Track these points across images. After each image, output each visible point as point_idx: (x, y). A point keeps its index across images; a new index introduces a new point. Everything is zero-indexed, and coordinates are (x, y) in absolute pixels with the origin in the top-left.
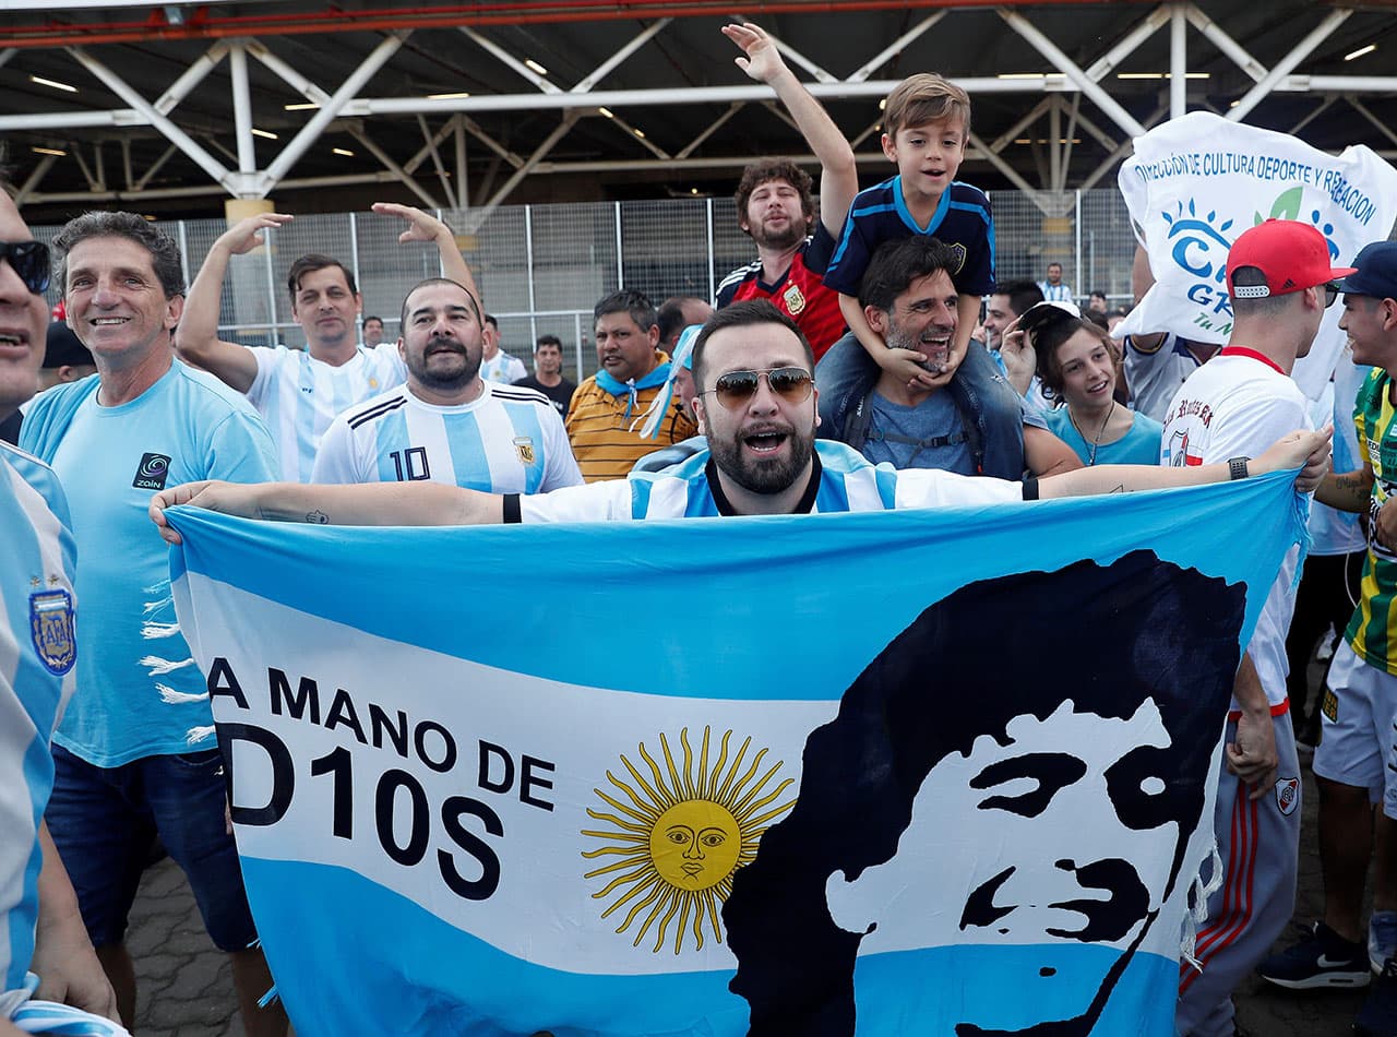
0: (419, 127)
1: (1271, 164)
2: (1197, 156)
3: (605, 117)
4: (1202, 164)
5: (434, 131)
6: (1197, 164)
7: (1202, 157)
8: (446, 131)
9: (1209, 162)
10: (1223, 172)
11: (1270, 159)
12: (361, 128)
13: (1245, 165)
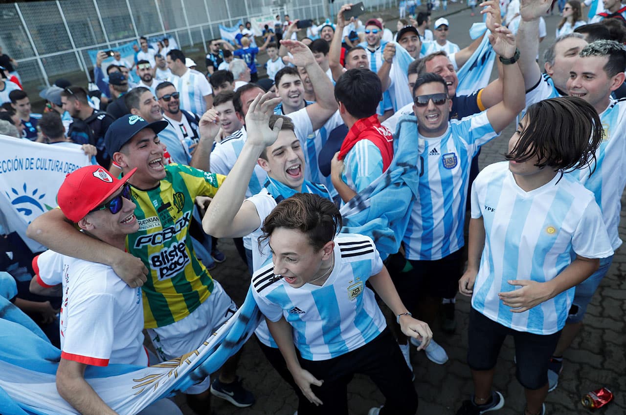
1: (71, 166)
2: (32, 159)
4: (35, 164)
6: (32, 163)
7: (36, 159)
9: (39, 163)
10: (46, 169)
11: (71, 164)
13: (57, 166)
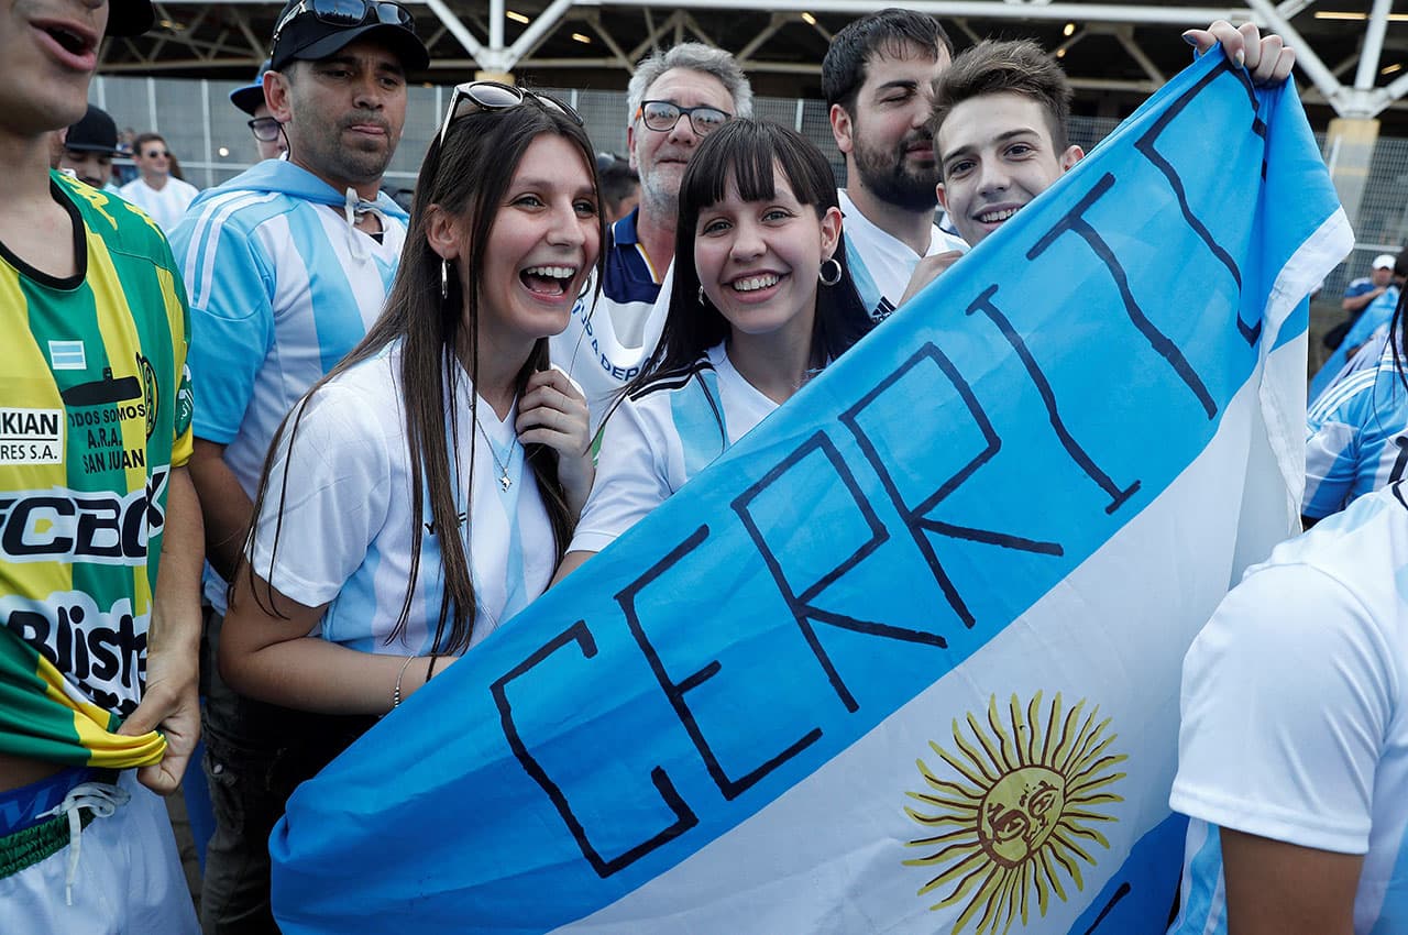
0: (643, 19)
3: (807, 23)
5: (657, 24)
8: (668, 26)
12: (596, 16)
